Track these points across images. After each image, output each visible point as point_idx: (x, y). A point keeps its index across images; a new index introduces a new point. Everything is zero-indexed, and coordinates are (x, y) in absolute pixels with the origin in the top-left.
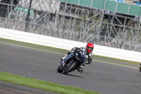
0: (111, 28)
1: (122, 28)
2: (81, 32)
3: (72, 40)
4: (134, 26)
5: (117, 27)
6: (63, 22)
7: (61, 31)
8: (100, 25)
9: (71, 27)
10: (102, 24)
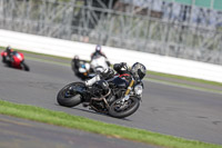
0: (88, 13)
1: (106, 14)
2: (41, 21)
3: (27, 32)
4: (124, 11)
5: (98, 13)
6: (13, 7)
7: (9, 19)
8: (71, 9)
9: (25, 12)
10: (75, 8)
